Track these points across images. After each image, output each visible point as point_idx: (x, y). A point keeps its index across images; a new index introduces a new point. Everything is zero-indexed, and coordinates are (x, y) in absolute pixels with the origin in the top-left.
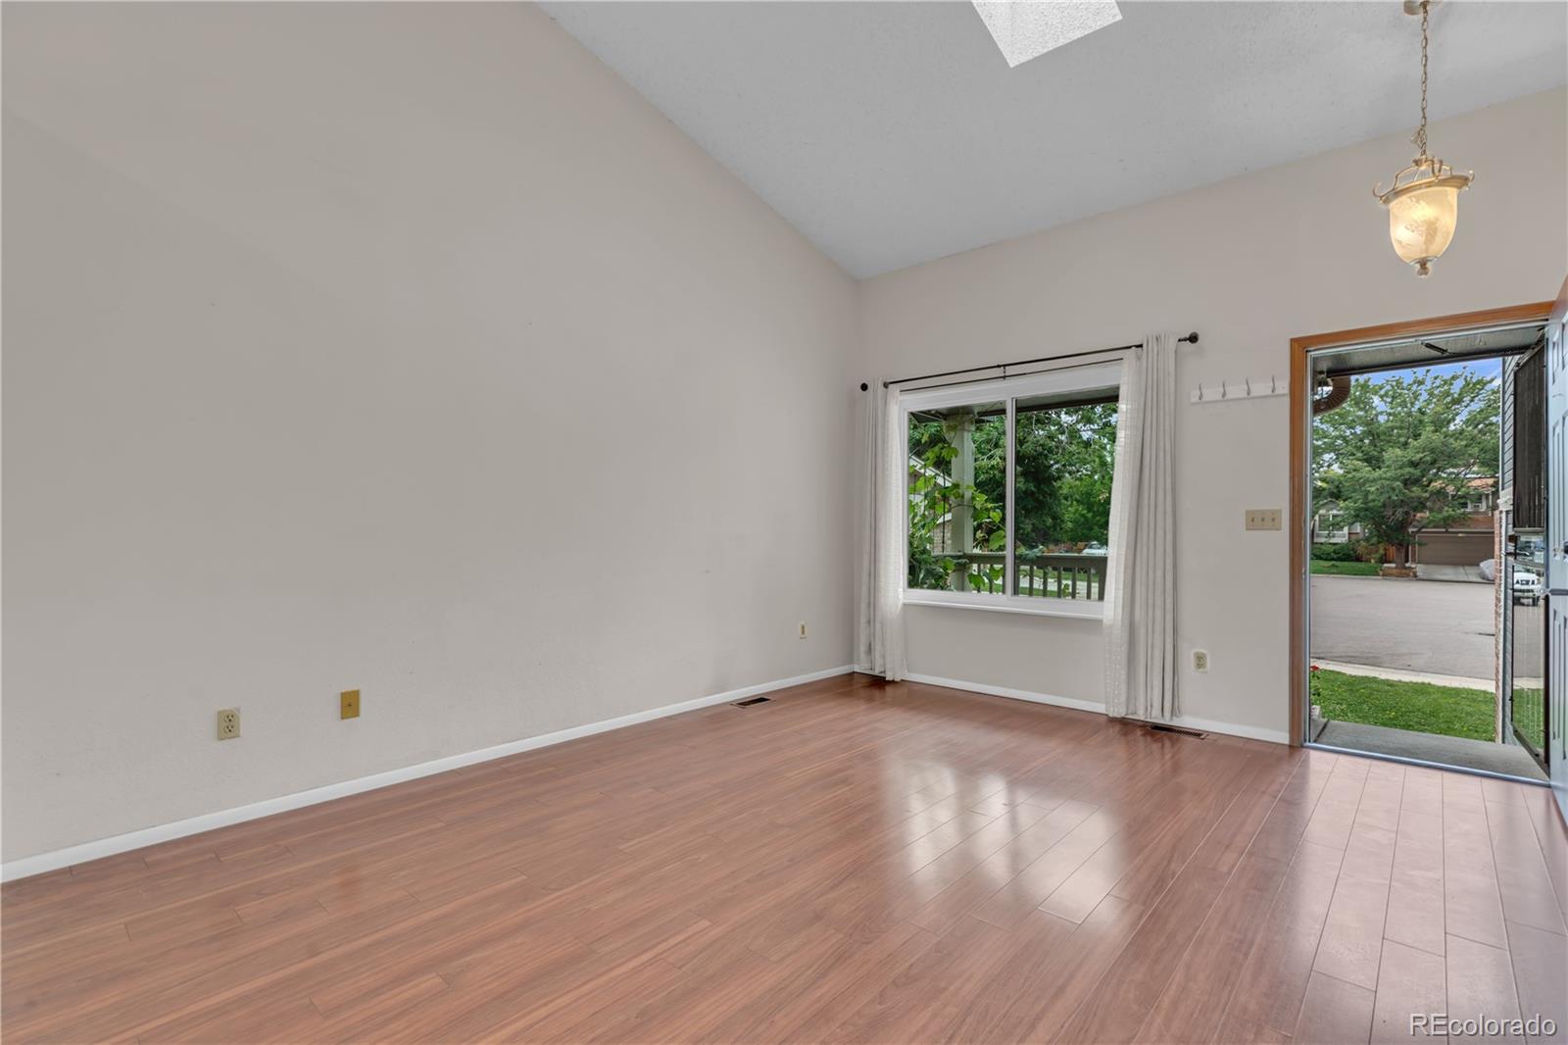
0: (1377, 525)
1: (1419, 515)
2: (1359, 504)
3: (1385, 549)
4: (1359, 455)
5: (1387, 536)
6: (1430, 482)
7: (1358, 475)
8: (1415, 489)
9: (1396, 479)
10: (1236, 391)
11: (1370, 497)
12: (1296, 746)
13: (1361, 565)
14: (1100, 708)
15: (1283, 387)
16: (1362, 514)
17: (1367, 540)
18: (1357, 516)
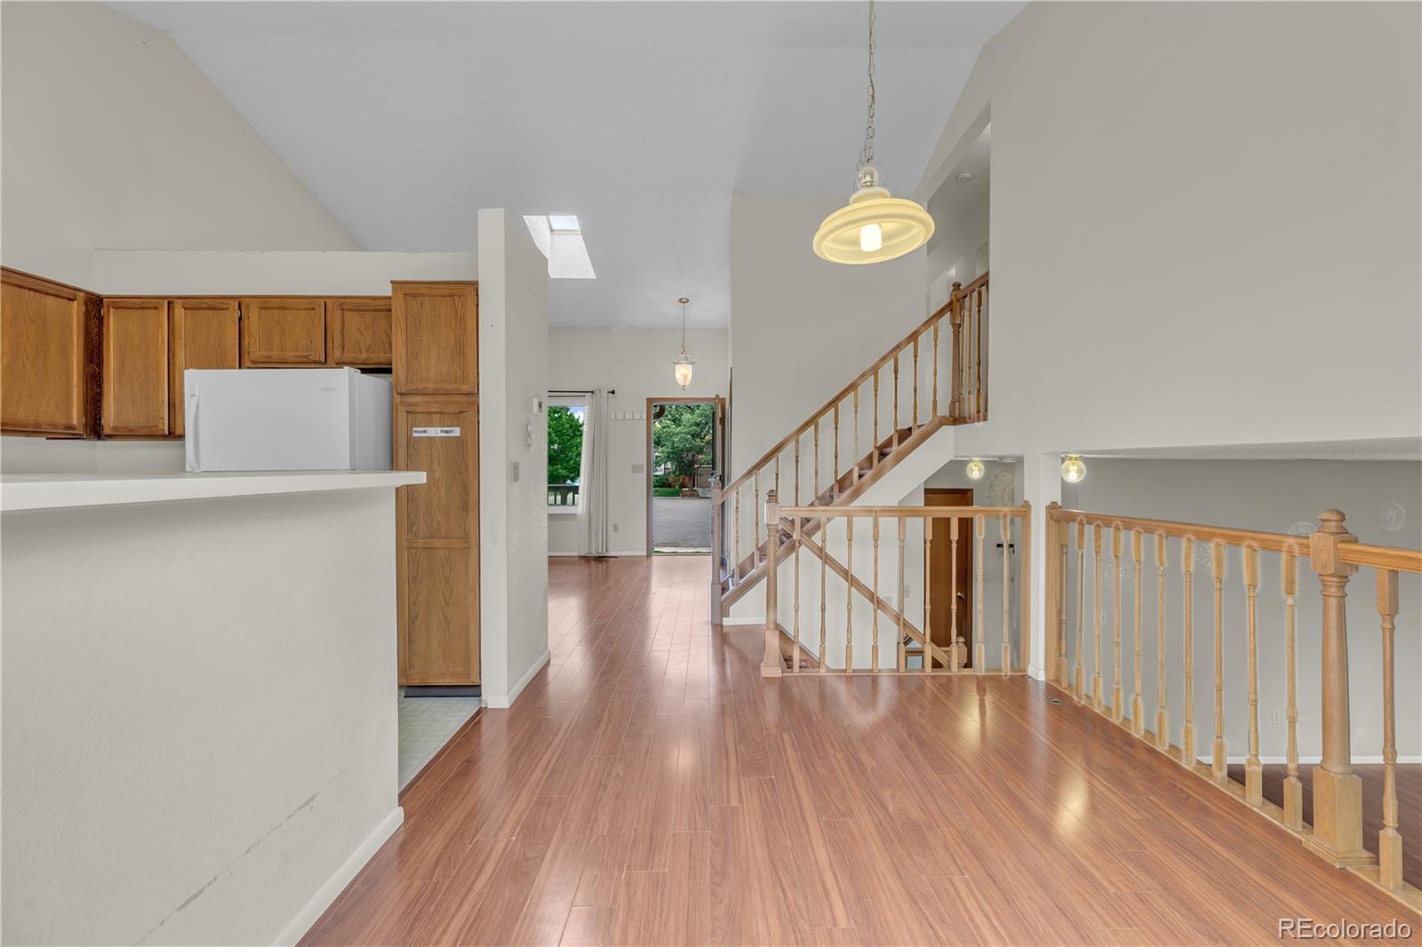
0: (679, 463)
1: (700, 456)
2: (670, 450)
3: (684, 479)
4: (669, 417)
5: (685, 470)
6: (705, 435)
7: (669, 430)
8: (697, 440)
9: (689, 433)
10: (628, 416)
11: (676, 445)
12: (649, 555)
13: (671, 490)
14: (576, 554)
15: (645, 417)
16: (671, 456)
17: (674, 473)
18: (668, 457)
